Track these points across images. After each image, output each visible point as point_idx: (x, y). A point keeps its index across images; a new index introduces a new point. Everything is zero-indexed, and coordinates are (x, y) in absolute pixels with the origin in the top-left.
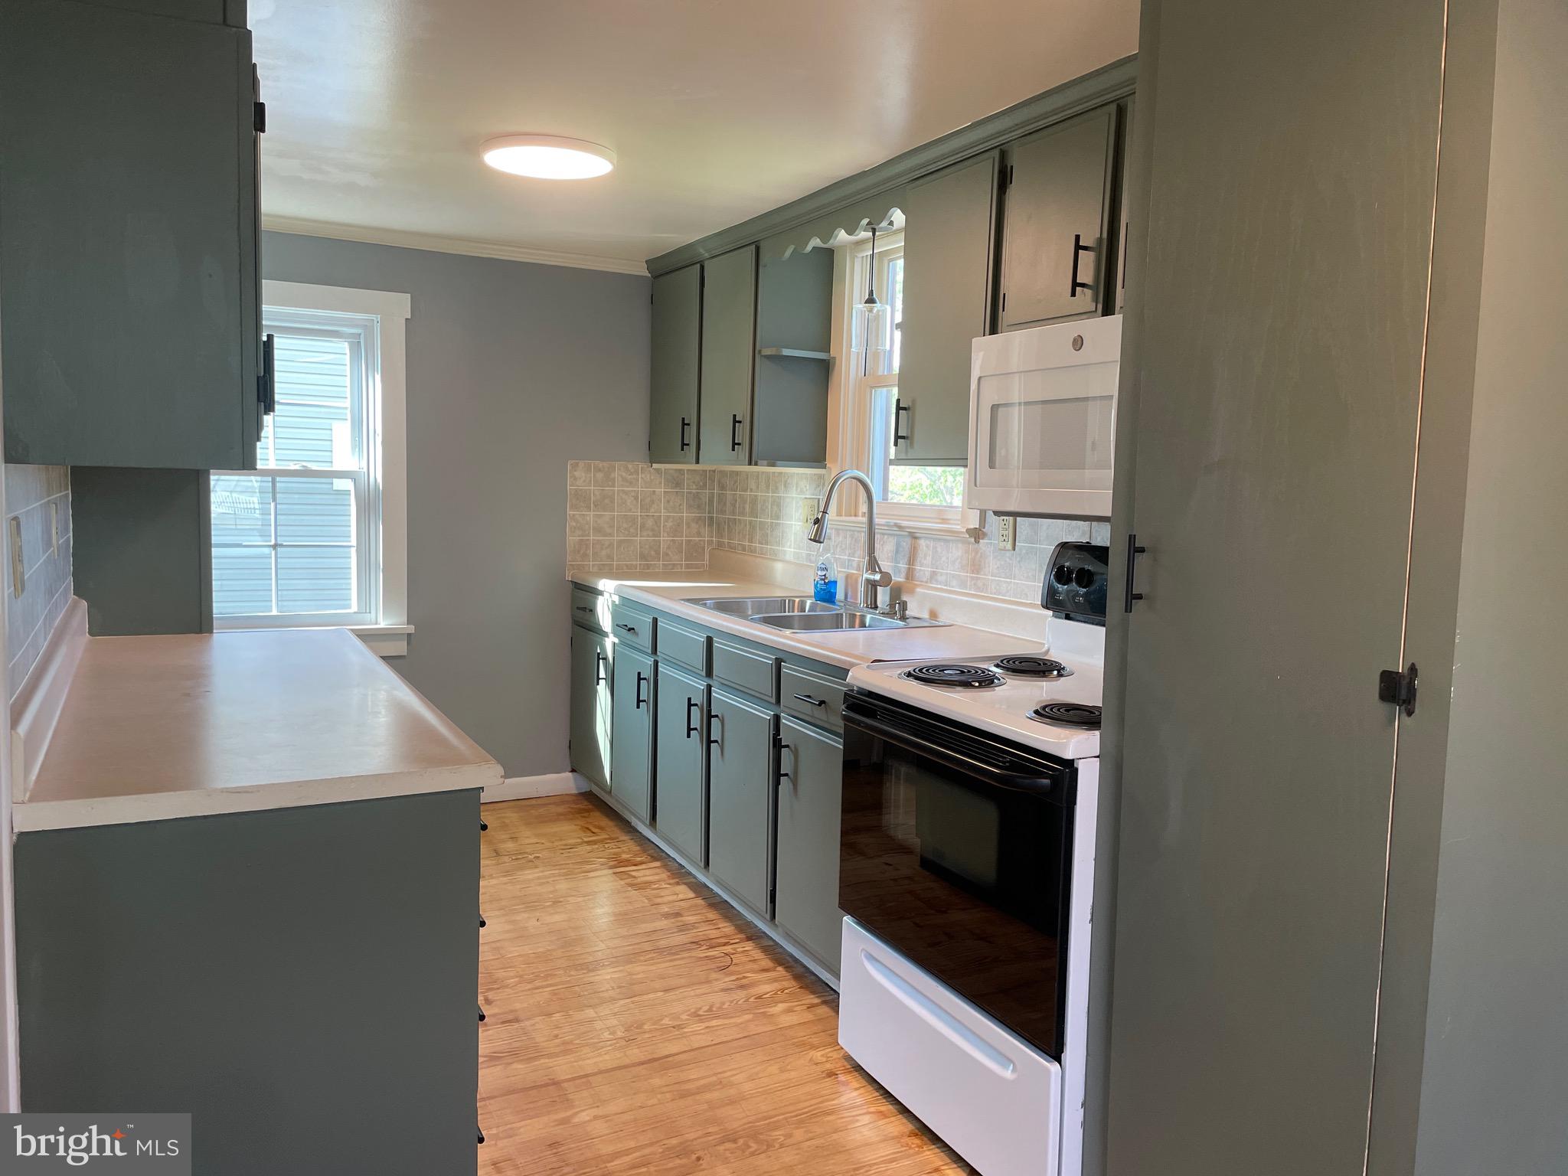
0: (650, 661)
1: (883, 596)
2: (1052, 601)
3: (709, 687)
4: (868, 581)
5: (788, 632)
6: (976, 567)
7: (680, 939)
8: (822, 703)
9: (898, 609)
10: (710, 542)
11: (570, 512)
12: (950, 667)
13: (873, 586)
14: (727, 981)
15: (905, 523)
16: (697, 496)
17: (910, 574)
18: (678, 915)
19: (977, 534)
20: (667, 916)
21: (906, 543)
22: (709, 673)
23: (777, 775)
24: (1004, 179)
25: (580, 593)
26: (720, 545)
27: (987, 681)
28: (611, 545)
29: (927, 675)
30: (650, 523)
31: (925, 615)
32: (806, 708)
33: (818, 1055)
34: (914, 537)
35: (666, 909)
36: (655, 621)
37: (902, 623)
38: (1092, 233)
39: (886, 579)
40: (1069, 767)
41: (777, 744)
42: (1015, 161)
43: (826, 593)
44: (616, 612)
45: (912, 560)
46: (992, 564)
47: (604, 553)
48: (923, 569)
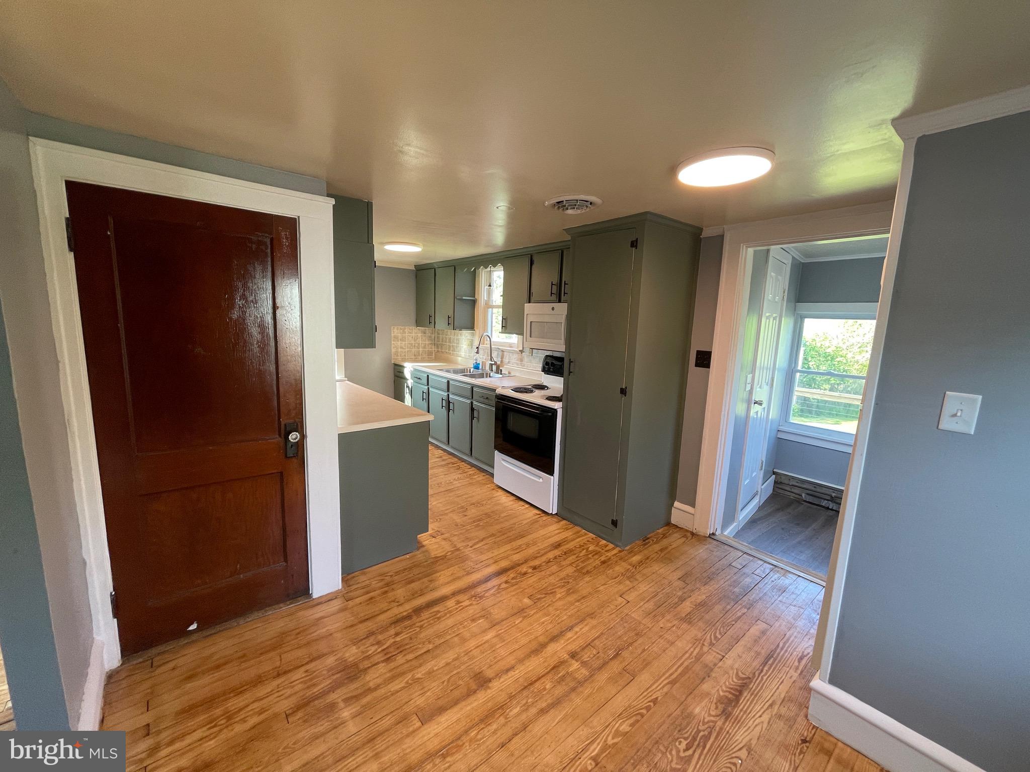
0: (427, 387)
1: (494, 368)
2: (544, 370)
3: (448, 395)
4: (490, 364)
5: (474, 379)
6: (521, 360)
7: (443, 463)
8: (487, 398)
9: (499, 371)
10: (435, 351)
11: (392, 342)
12: (522, 388)
13: (491, 365)
14: (460, 471)
15: (500, 347)
16: (430, 337)
17: (502, 362)
18: (441, 457)
19: (522, 351)
20: (437, 458)
21: (500, 353)
22: (448, 391)
23: (472, 418)
24: (532, 263)
25: (396, 367)
26: (438, 351)
27: (532, 392)
28: (405, 352)
29: (517, 390)
30: (417, 345)
31: (507, 373)
32: (482, 399)
33: (489, 486)
34: (503, 351)
35: (437, 456)
36: (428, 376)
37: (501, 376)
38: (556, 280)
39: (496, 362)
40: (555, 411)
41: (472, 409)
42: (535, 259)
43: (477, 367)
44: (412, 374)
45: (502, 358)
46: (526, 359)
47: (403, 354)
48: (506, 360)
